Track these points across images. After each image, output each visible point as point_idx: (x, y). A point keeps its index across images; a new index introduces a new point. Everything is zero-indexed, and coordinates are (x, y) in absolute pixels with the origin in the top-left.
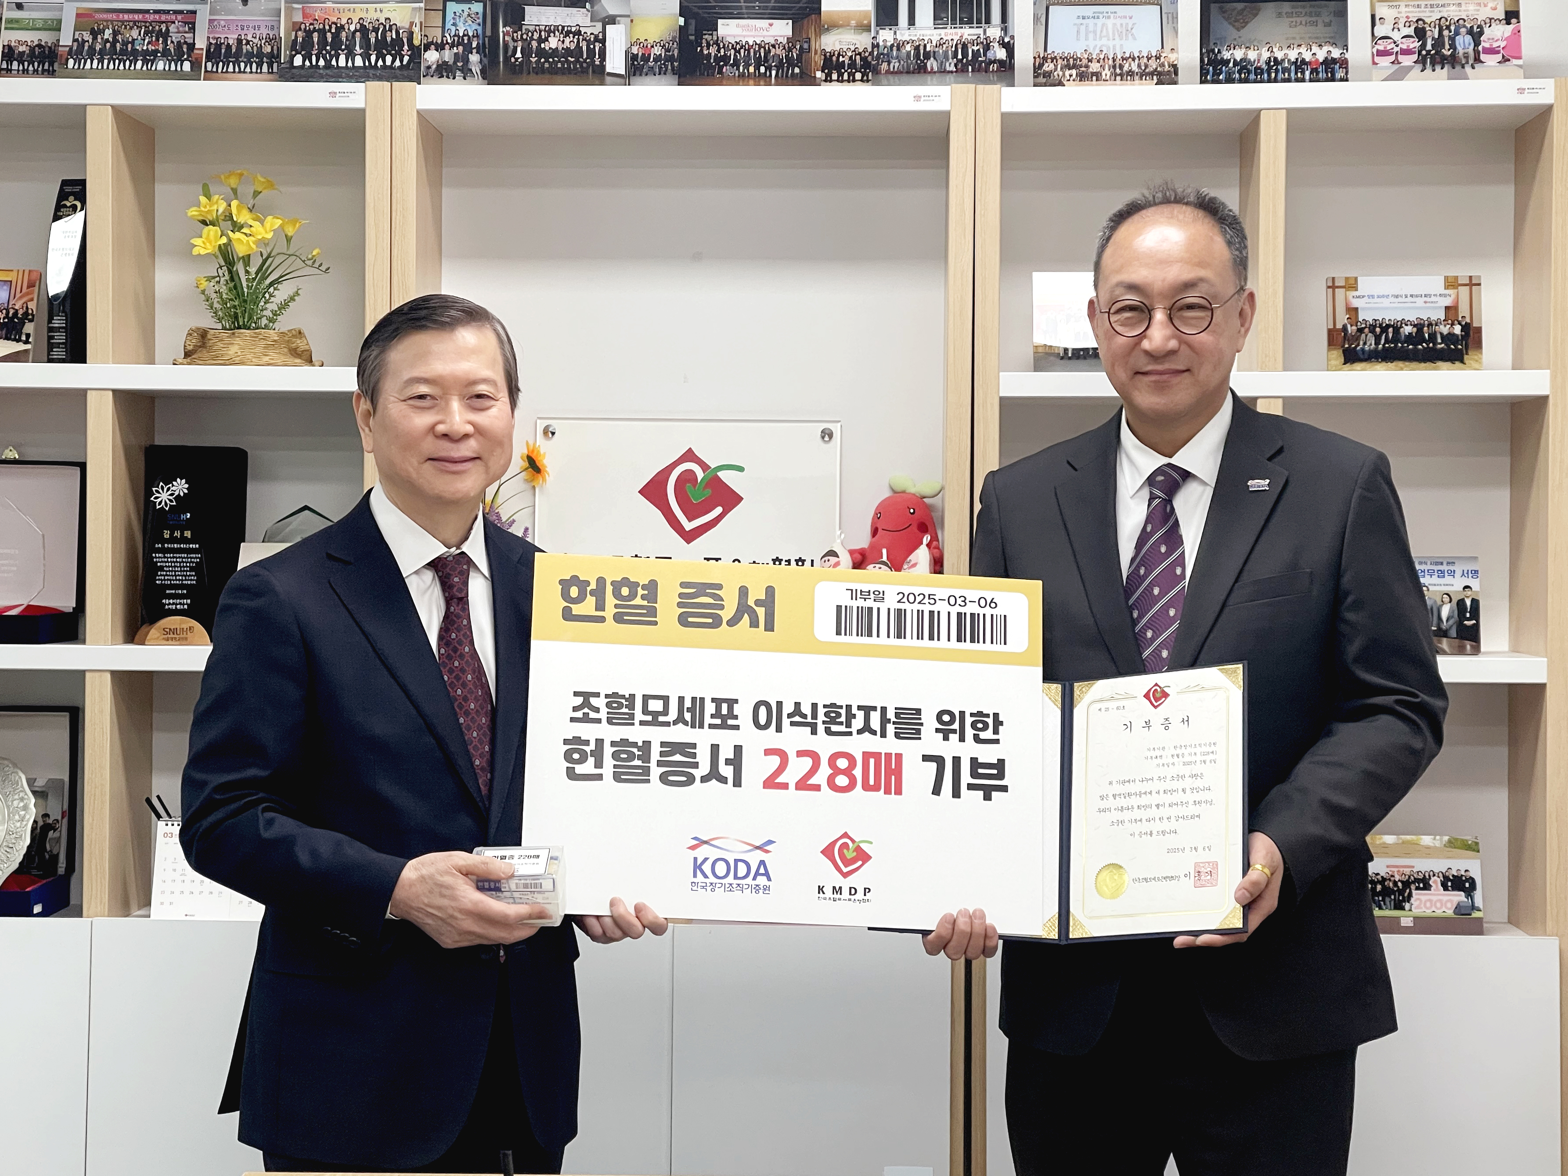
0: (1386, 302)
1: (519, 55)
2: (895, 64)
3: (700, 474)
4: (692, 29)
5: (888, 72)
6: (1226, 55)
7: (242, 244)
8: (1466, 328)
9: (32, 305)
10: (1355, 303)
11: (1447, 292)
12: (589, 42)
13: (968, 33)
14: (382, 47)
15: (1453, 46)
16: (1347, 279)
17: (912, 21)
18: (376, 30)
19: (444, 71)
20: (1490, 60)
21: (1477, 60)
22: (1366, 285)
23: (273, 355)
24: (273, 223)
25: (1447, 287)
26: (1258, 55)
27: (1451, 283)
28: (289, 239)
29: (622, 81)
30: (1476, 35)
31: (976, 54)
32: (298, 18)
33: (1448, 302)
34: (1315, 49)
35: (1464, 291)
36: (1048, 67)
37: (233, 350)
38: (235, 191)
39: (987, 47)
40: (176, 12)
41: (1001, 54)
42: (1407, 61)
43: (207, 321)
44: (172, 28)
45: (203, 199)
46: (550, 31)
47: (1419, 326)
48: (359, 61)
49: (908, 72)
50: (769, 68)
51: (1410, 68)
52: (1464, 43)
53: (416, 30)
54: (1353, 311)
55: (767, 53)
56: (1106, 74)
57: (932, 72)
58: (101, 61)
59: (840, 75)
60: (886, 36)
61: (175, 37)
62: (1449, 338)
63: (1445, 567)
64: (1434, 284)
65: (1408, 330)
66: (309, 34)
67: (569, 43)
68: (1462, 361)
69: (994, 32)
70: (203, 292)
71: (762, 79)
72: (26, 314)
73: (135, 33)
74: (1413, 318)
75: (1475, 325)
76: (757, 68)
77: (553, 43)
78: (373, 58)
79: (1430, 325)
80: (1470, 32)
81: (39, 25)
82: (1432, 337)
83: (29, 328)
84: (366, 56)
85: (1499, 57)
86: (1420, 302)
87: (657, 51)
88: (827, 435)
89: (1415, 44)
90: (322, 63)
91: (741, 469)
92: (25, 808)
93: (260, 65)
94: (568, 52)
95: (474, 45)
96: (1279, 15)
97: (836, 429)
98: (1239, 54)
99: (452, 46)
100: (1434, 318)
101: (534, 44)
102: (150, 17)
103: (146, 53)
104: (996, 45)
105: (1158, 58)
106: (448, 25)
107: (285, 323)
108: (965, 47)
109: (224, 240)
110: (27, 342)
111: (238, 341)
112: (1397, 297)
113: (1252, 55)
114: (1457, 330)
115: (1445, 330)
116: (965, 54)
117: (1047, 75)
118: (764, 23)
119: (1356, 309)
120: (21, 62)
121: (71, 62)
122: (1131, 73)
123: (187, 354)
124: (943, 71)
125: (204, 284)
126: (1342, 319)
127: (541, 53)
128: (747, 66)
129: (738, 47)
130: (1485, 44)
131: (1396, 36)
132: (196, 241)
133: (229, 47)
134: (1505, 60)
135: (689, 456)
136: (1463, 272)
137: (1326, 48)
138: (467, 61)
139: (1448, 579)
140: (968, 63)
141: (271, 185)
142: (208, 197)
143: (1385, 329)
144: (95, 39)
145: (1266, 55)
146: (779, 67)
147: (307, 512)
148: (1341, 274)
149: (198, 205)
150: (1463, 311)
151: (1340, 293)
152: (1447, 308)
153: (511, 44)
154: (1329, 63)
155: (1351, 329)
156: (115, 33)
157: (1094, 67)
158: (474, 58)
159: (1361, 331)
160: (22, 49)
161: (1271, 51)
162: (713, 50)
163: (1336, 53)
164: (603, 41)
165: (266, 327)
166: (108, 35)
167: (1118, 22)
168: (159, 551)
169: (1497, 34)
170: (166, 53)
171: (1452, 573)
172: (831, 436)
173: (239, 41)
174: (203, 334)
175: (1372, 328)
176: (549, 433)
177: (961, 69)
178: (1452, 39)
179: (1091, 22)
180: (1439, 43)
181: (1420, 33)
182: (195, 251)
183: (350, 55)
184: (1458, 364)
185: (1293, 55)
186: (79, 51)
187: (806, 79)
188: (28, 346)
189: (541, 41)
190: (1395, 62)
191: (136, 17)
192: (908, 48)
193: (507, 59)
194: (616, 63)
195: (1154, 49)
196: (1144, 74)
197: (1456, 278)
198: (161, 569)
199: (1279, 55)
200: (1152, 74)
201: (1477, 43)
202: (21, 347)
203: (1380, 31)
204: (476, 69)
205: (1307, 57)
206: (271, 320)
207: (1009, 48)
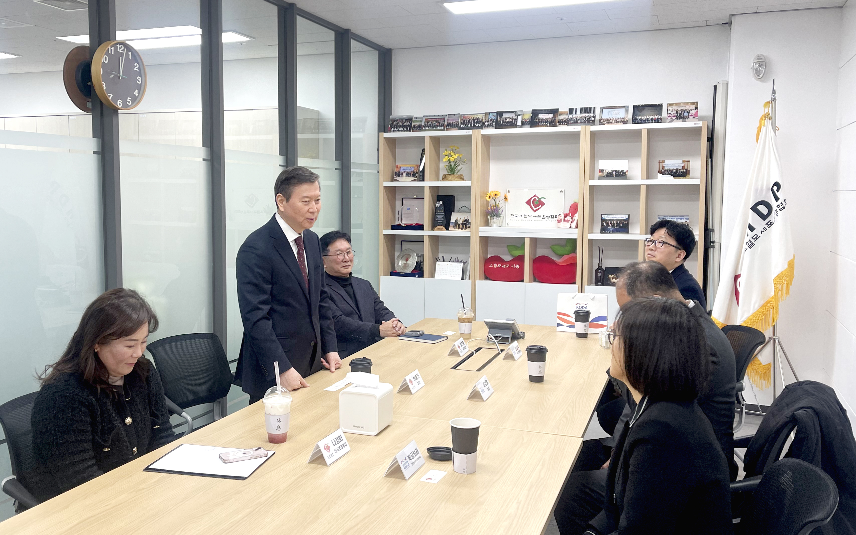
0: (670, 165)
1: (501, 123)
2: (572, 122)
3: (537, 199)
4: (534, 116)
5: (571, 123)
6: (637, 118)
7: (452, 159)
8: (686, 170)
9: (417, 171)
10: (664, 166)
11: (683, 163)
12: (514, 120)
13: (587, 115)
14: (477, 123)
15: (684, 115)
16: (662, 161)
17: (576, 113)
18: (476, 119)
19: (488, 126)
20: (691, 117)
21: (688, 117)
22: (666, 162)
23: (457, 179)
24: (457, 155)
25: (683, 162)
26: (644, 118)
28: (460, 158)
29: (521, 127)
30: (688, 112)
31: (588, 119)
32: (462, 118)
33: (683, 165)
34: (655, 116)
35: (686, 163)
36: (602, 121)
37: (450, 178)
38: (452, 149)
39: (590, 118)
40: (442, 118)
41: (593, 119)
42: (674, 118)
43: (446, 173)
44: (441, 121)
45: (445, 151)
46: (507, 118)
47: (677, 170)
48: (473, 125)
49: (575, 123)
50: (548, 123)
52: (686, 114)
53: (483, 119)
54: (663, 167)
55: (548, 120)
56: (613, 122)
57: (579, 123)
58: (428, 128)
59: (562, 124)
60: (571, 116)
61: (441, 123)
62: (683, 172)
63: (682, 218)
64: (680, 162)
65: (674, 171)
66: (464, 121)
67: (511, 120)
68: (685, 177)
69: (592, 115)
70: (446, 168)
71: (546, 126)
72: (416, 173)
73: (434, 122)
74: (676, 168)
75: (688, 170)
76: (546, 123)
77: (508, 120)
78: (475, 125)
79: (679, 170)
80: (687, 112)
81: (420, 121)
82: (679, 172)
83: (417, 175)
84: (474, 124)
85: (693, 117)
86: (677, 165)
87: (528, 120)
88: (561, 192)
89: (676, 115)
90: (466, 126)
91: (545, 198)
92: (415, 259)
93: (456, 127)
94: (510, 122)
95: (494, 121)
96: (649, 110)
97: (563, 190)
98: (640, 117)
99: (490, 121)
100: (680, 168)
102: (437, 119)
103: (436, 126)
104: (592, 117)
105: (624, 118)
106: (490, 117)
107: (459, 173)
108: (586, 118)
109: (448, 159)
110: (416, 178)
111: (451, 177)
112: (672, 164)
113: (643, 118)
114: (685, 171)
116: (586, 119)
117: (602, 123)
118: (548, 115)
119: (664, 167)
120: (416, 128)
121: (424, 128)
122: (618, 122)
123: (443, 179)
124: (581, 123)
125: (446, 167)
126: (661, 169)
127: (505, 122)
128: (544, 123)
129: (542, 119)
130: (690, 114)
131: (672, 113)
132: (444, 159)
133: (451, 123)
135: (535, 196)
136: (686, 159)
137: (657, 116)
138: (493, 124)
140: (586, 121)
141: (458, 148)
143: (670, 171)
144: (428, 124)
145: (645, 117)
146: (550, 123)
147: (464, 207)
150: (686, 167)
151: (661, 164)
153: (500, 121)
154: (658, 119)
155: (663, 171)
156: (431, 122)
157: (611, 121)
158: (494, 123)
159: (665, 171)
160: (417, 126)
161: (646, 116)
162: (537, 120)
163: (659, 117)
164: (517, 119)
165: (456, 174)
166: (430, 123)
167: (616, 112)
168: (437, 214)
169: (693, 112)
170: (439, 126)
173: (453, 122)
174: (445, 175)
175: (667, 171)
176: (509, 192)
177: (585, 122)
178: (684, 114)
179: (611, 112)
180: (680, 114)
181: (677, 112)
182: (444, 161)
183: (471, 124)
184: (684, 178)
185: (651, 117)
186: (425, 126)
187: (555, 125)
189: (505, 120)
190: (672, 118)
191: (435, 119)
192: (575, 118)
193: (499, 123)
194: (519, 123)
196: (621, 122)
197: (685, 160)
198: (437, 217)
199: (648, 117)
201: (689, 114)
202: (415, 178)
203: (669, 112)
204: (494, 125)
205: (654, 118)
206: (457, 173)
207: (594, 118)
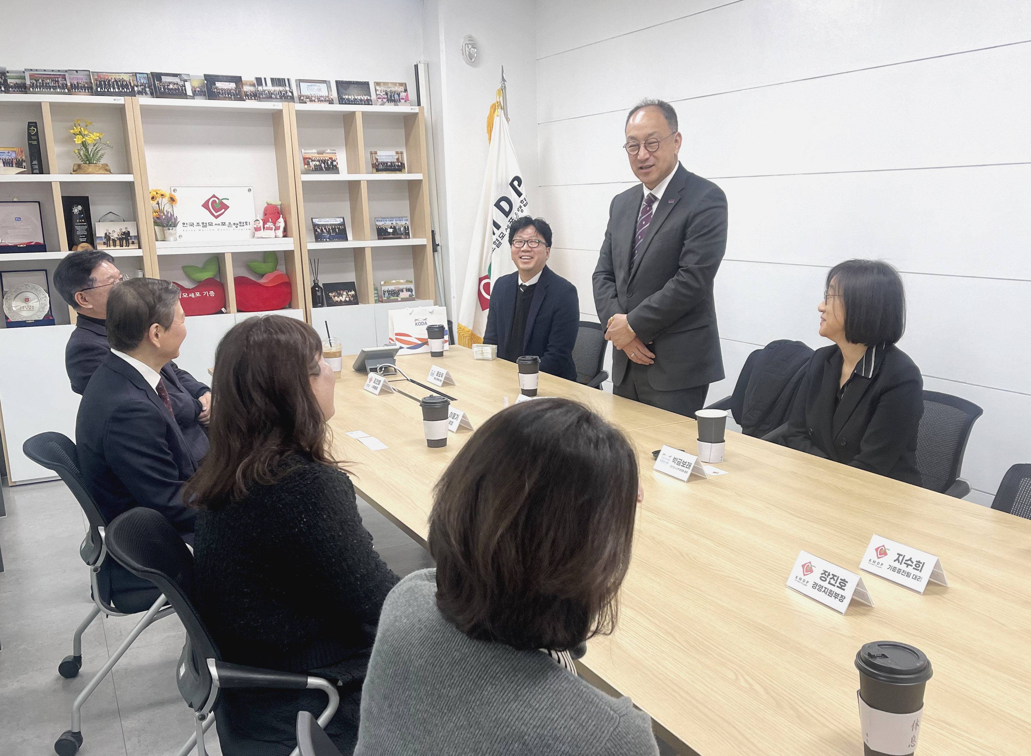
0: (383, 157)
1: (162, 89)
2: (264, 96)
3: (217, 201)
4: (209, 84)
5: (262, 98)
6: (344, 97)
7: (89, 141)
8: (401, 163)
9: (24, 158)
10: (377, 157)
11: (396, 155)
12: (181, 87)
13: (281, 88)
14: (123, 86)
15: (394, 97)
17: (266, 85)
18: (120, 81)
19: (140, 93)
20: (403, 101)
21: (400, 101)
22: (379, 153)
23: (101, 171)
24: (95, 134)
26: (351, 97)
27: (397, 153)
28: (101, 139)
29: (191, 97)
30: (399, 95)
31: (284, 94)
32: (96, 77)
33: (397, 157)
34: (364, 96)
35: (400, 155)
36: (302, 98)
37: (89, 170)
38: (82, 125)
39: (286, 92)
40: (59, 75)
41: (290, 94)
42: (385, 100)
43: (80, 162)
44: (59, 79)
46: (170, 83)
47: (391, 163)
48: (117, 90)
49: (268, 98)
50: (231, 95)
51: (385, 102)
52: (396, 96)
53: (131, 81)
54: (377, 159)
55: (230, 91)
56: (316, 100)
57: (274, 98)
58: (40, 89)
59: (248, 97)
60: (260, 88)
61: (61, 82)
62: (398, 166)
64: (394, 153)
65: (389, 164)
66: (100, 82)
67: (176, 86)
69: (288, 89)
70: (79, 153)
71: (230, 99)
72: (22, 160)
73: (48, 81)
74: (390, 161)
75: (403, 163)
76: (228, 95)
77: (171, 86)
78: (121, 89)
79: (394, 163)
80: (397, 94)
81: (15, 77)
82: (395, 165)
83: (24, 164)
84: (119, 89)
85: (404, 100)
86: (391, 157)
87: (198, 89)
89: (386, 96)
90: (106, 90)
91: (228, 199)
93: (85, 90)
94: (176, 89)
95: (147, 86)
96: (354, 88)
97: (251, 188)
98: (347, 97)
99: (140, 86)
100: (394, 161)
101: (166, 87)
102: (52, 76)
103: (53, 87)
104: (289, 92)
105: (328, 97)
106: (138, 80)
107: (103, 161)
108: (281, 92)
109: (84, 139)
111: (91, 167)
112: (386, 156)
113: (350, 97)
114: (400, 164)
115: (397, 164)
116: (281, 94)
117: (302, 100)
118: (228, 83)
120: (12, 88)
121: (31, 89)
122: (322, 100)
123: (75, 172)
124: (276, 98)
125: (77, 151)
126: (375, 161)
127: (168, 89)
128: (225, 95)
129: (222, 90)
130: (401, 97)
131: (382, 94)
132: (75, 139)
133: (75, 84)
134: (405, 101)
135: (214, 196)
136: (399, 151)
137: (366, 96)
138: (146, 90)
139: (402, 222)
140: (282, 96)
141: (90, 123)
143: (384, 164)
144: (37, 82)
145: (353, 97)
146: (234, 95)
147: (111, 214)
148: (373, 150)
149: (74, 129)
150: (400, 159)
151: (373, 155)
152: (397, 159)
153: (160, 86)
154: (367, 100)
155: (377, 164)
156: (43, 81)
157: (313, 99)
159: (379, 164)
160: (12, 84)
161: (354, 96)
162: (216, 90)
163: (369, 98)
164: (185, 87)
165: (97, 164)
166: (40, 81)
167: (317, 87)
168: (76, 225)
169: (403, 95)
170: (59, 87)
171: (402, 220)
172: (251, 190)
173: (78, 83)
174: (79, 166)
175: (381, 163)
176: (176, 191)
177: (281, 98)
178: (394, 96)
179: (311, 87)
180: (391, 96)
181: (387, 94)
182: (75, 143)
183: (114, 88)
184: (400, 172)
185: (359, 98)
186: (32, 86)
187: (242, 99)
188: (26, 169)
189: (168, 86)
190: (382, 100)
191: (48, 76)
192: (266, 92)
193: (159, 91)
194: (189, 93)
195: (327, 94)
196: (325, 101)
198: (78, 230)
199: (356, 97)
200: (327, 101)
201: (399, 97)
202: (23, 170)
203: (378, 93)
204: (149, 93)
205: (363, 98)
206: (98, 161)
207: (292, 93)
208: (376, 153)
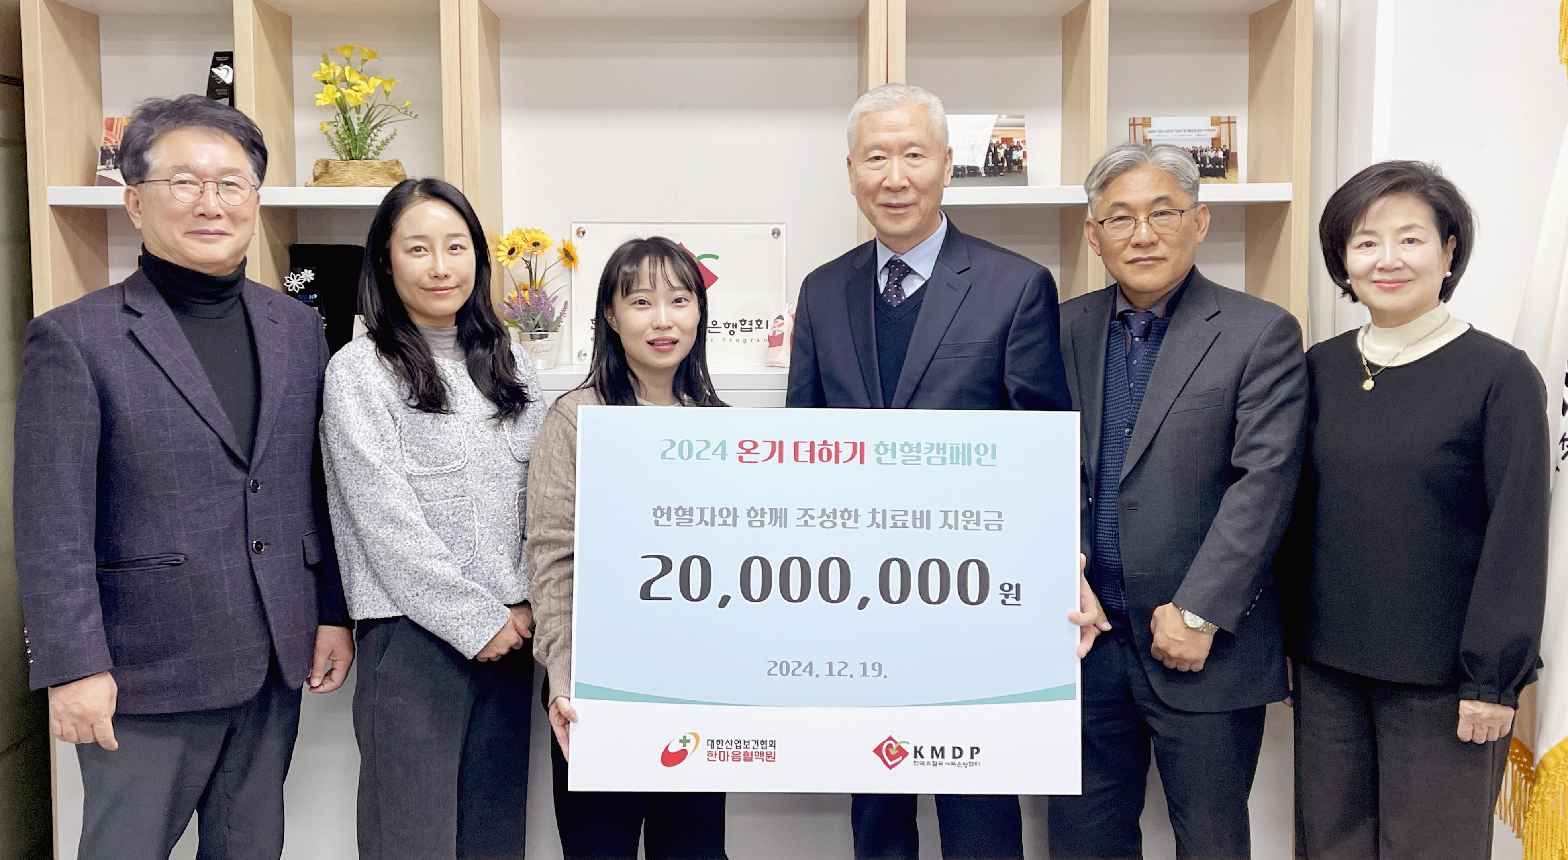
0: (1171, 135)
7: (352, 98)
8: (1226, 153)
10: (1149, 136)
11: (1214, 128)
16: (1143, 119)
22: (1158, 123)
23: (377, 178)
24: (375, 82)
25: (1212, 125)
27: (1216, 122)
28: (387, 94)
33: (1214, 135)
35: (1225, 127)
37: (348, 175)
38: (348, 59)
43: (330, 154)
45: (323, 65)
62: (1215, 161)
64: (1204, 122)
68: (1224, 177)
70: (326, 133)
75: (1232, 151)
79: (1202, 151)
82: (1204, 159)
86: (1194, 135)
88: (776, 233)
91: (716, 257)
97: (782, 228)
100: (1204, 146)
107: (386, 155)
109: (339, 95)
111: (351, 168)
112: (1178, 131)
114: (1220, 155)
115: (1212, 154)
123: (316, 179)
125: (327, 128)
132: (318, 96)
141: (374, 55)
142: (327, 64)
148: (1139, 115)
149: (320, 69)
150: (1224, 141)
151: (1139, 129)
152: (1213, 139)
165: (372, 158)
172: (779, 234)
174: (327, 164)
176: (581, 233)
182: (318, 103)
184: (1221, 178)
197: (1219, 118)
206: (376, 153)
208: (1146, 123)
